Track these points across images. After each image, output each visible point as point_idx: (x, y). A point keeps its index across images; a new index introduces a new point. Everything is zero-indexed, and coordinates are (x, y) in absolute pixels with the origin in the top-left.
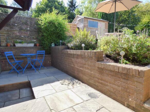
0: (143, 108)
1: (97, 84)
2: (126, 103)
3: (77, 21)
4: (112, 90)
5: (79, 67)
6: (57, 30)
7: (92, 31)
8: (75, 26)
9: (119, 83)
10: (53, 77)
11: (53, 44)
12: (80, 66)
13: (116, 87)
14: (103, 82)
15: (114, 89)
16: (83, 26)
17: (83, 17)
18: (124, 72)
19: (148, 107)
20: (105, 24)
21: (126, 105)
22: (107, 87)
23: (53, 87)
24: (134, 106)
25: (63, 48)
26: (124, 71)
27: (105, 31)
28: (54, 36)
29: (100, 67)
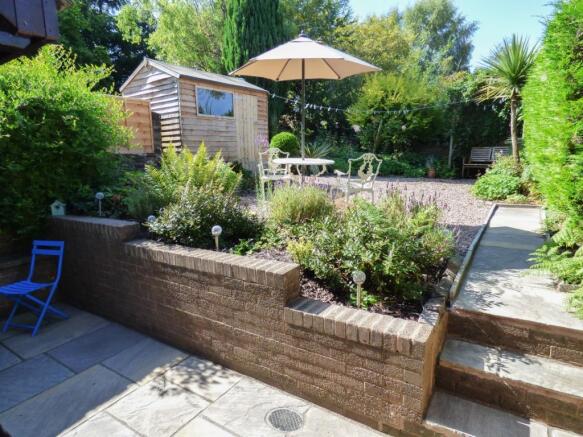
0: (422, 432)
1: (289, 373)
2: (380, 423)
3: (148, 87)
4: (340, 390)
5: (213, 318)
6: (75, 145)
7: (214, 128)
8: (142, 111)
9: (360, 371)
10: (98, 367)
11: (57, 207)
12: (218, 315)
13: (353, 382)
14: (310, 368)
15: (346, 387)
16: (178, 112)
17: (178, 76)
18: (374, 344)
19: (434, 427)
20: (259, 101)
21: (381, 428)
22: (324, 384)
23: (128, 422)
24: (402, 428)
25: (125, 237)
26: (373, 341)
27: (260, 127)
28: (60, 170)
29: (299, 323)
